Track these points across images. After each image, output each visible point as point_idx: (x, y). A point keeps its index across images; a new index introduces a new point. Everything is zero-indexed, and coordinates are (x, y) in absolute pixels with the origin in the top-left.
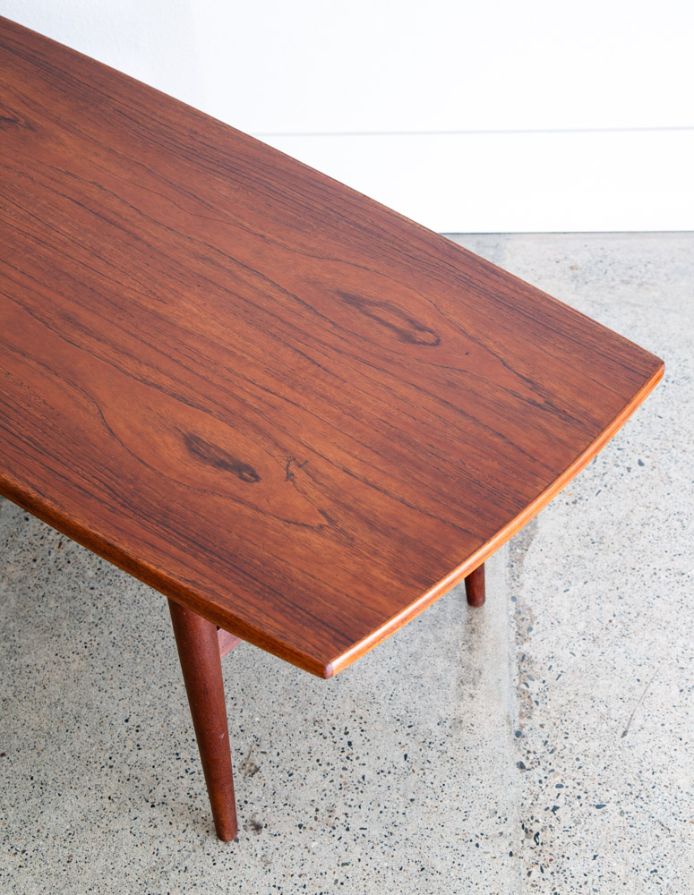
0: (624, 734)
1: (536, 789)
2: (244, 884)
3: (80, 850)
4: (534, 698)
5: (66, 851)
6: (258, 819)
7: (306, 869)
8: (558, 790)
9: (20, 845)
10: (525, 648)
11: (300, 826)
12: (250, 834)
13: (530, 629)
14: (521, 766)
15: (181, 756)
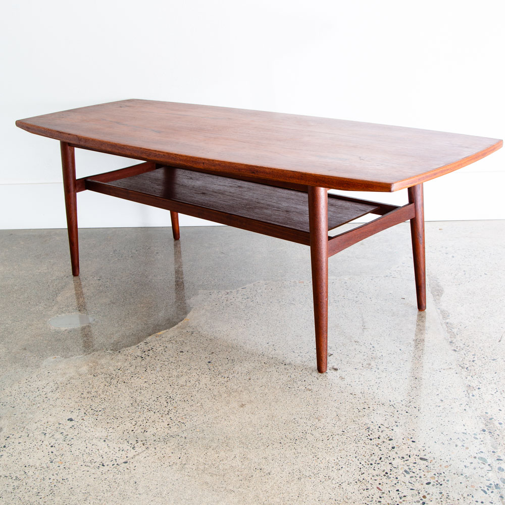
0: (500, 341)
1: (464, 356)
2: (333, 384)
3: (254, 377)
4: (455, 333)
5: (248, 377)
6: (335, 367)
7: (361, 379)
8: (473, 356)
9: (226, 376)
10: (447, 321)
11: (356, 369)
12: (333, 371)
13: (448, 316)
14: (455, 350)
15: (295, 351)
